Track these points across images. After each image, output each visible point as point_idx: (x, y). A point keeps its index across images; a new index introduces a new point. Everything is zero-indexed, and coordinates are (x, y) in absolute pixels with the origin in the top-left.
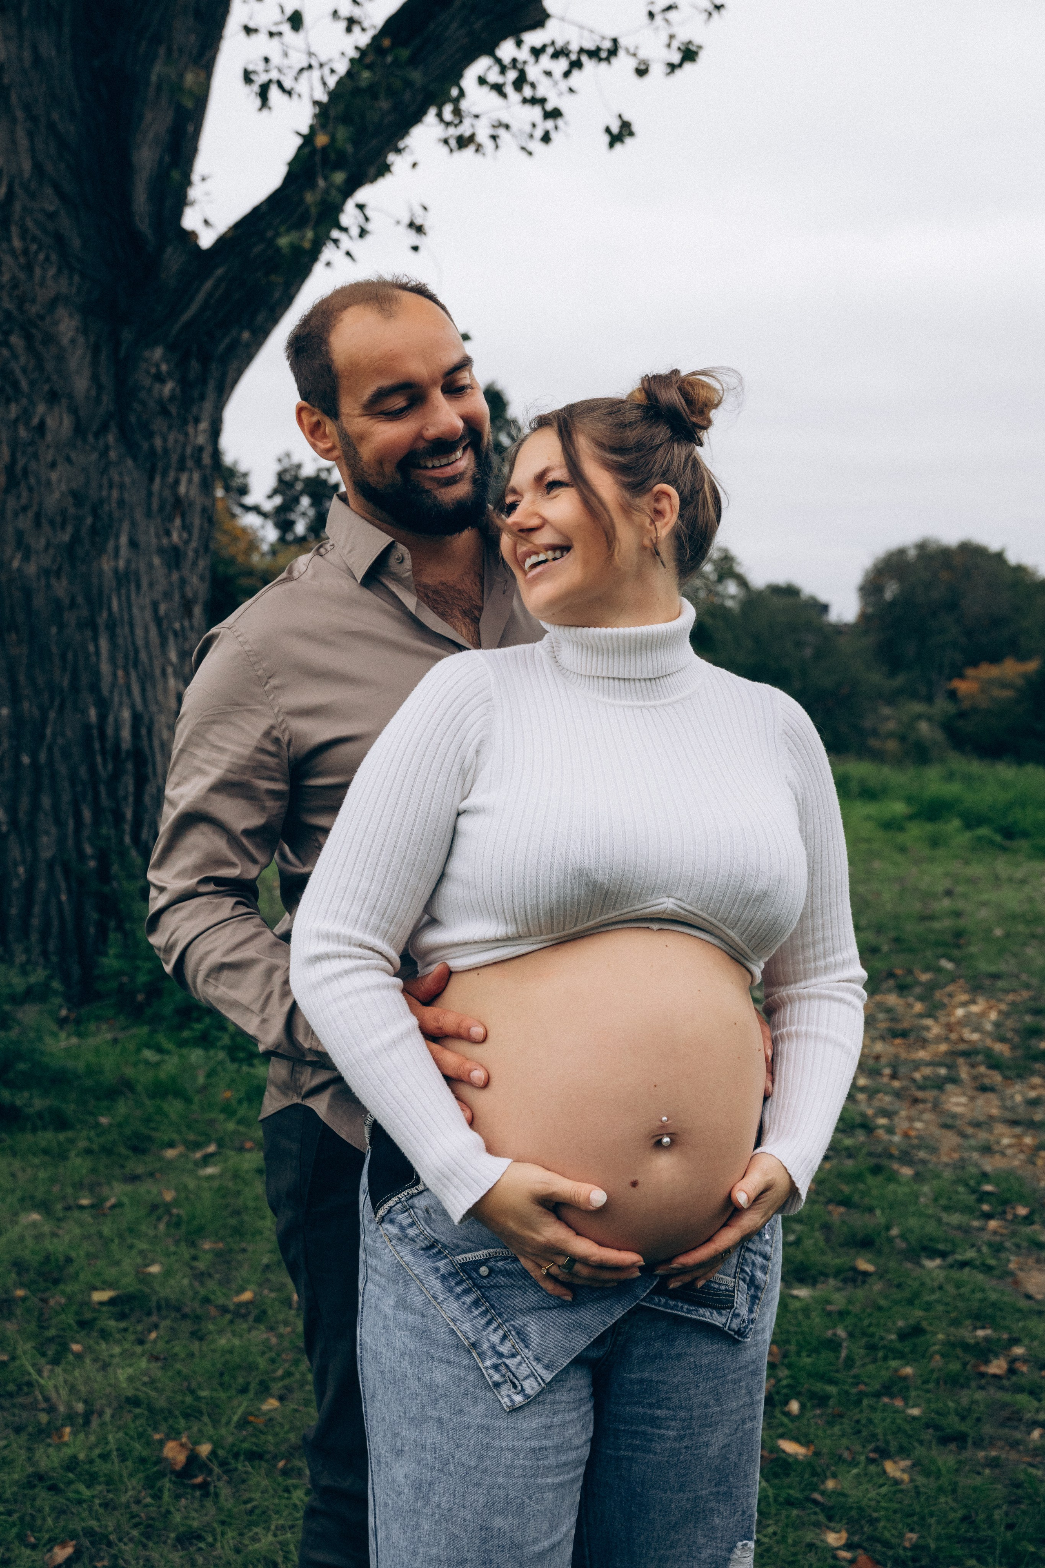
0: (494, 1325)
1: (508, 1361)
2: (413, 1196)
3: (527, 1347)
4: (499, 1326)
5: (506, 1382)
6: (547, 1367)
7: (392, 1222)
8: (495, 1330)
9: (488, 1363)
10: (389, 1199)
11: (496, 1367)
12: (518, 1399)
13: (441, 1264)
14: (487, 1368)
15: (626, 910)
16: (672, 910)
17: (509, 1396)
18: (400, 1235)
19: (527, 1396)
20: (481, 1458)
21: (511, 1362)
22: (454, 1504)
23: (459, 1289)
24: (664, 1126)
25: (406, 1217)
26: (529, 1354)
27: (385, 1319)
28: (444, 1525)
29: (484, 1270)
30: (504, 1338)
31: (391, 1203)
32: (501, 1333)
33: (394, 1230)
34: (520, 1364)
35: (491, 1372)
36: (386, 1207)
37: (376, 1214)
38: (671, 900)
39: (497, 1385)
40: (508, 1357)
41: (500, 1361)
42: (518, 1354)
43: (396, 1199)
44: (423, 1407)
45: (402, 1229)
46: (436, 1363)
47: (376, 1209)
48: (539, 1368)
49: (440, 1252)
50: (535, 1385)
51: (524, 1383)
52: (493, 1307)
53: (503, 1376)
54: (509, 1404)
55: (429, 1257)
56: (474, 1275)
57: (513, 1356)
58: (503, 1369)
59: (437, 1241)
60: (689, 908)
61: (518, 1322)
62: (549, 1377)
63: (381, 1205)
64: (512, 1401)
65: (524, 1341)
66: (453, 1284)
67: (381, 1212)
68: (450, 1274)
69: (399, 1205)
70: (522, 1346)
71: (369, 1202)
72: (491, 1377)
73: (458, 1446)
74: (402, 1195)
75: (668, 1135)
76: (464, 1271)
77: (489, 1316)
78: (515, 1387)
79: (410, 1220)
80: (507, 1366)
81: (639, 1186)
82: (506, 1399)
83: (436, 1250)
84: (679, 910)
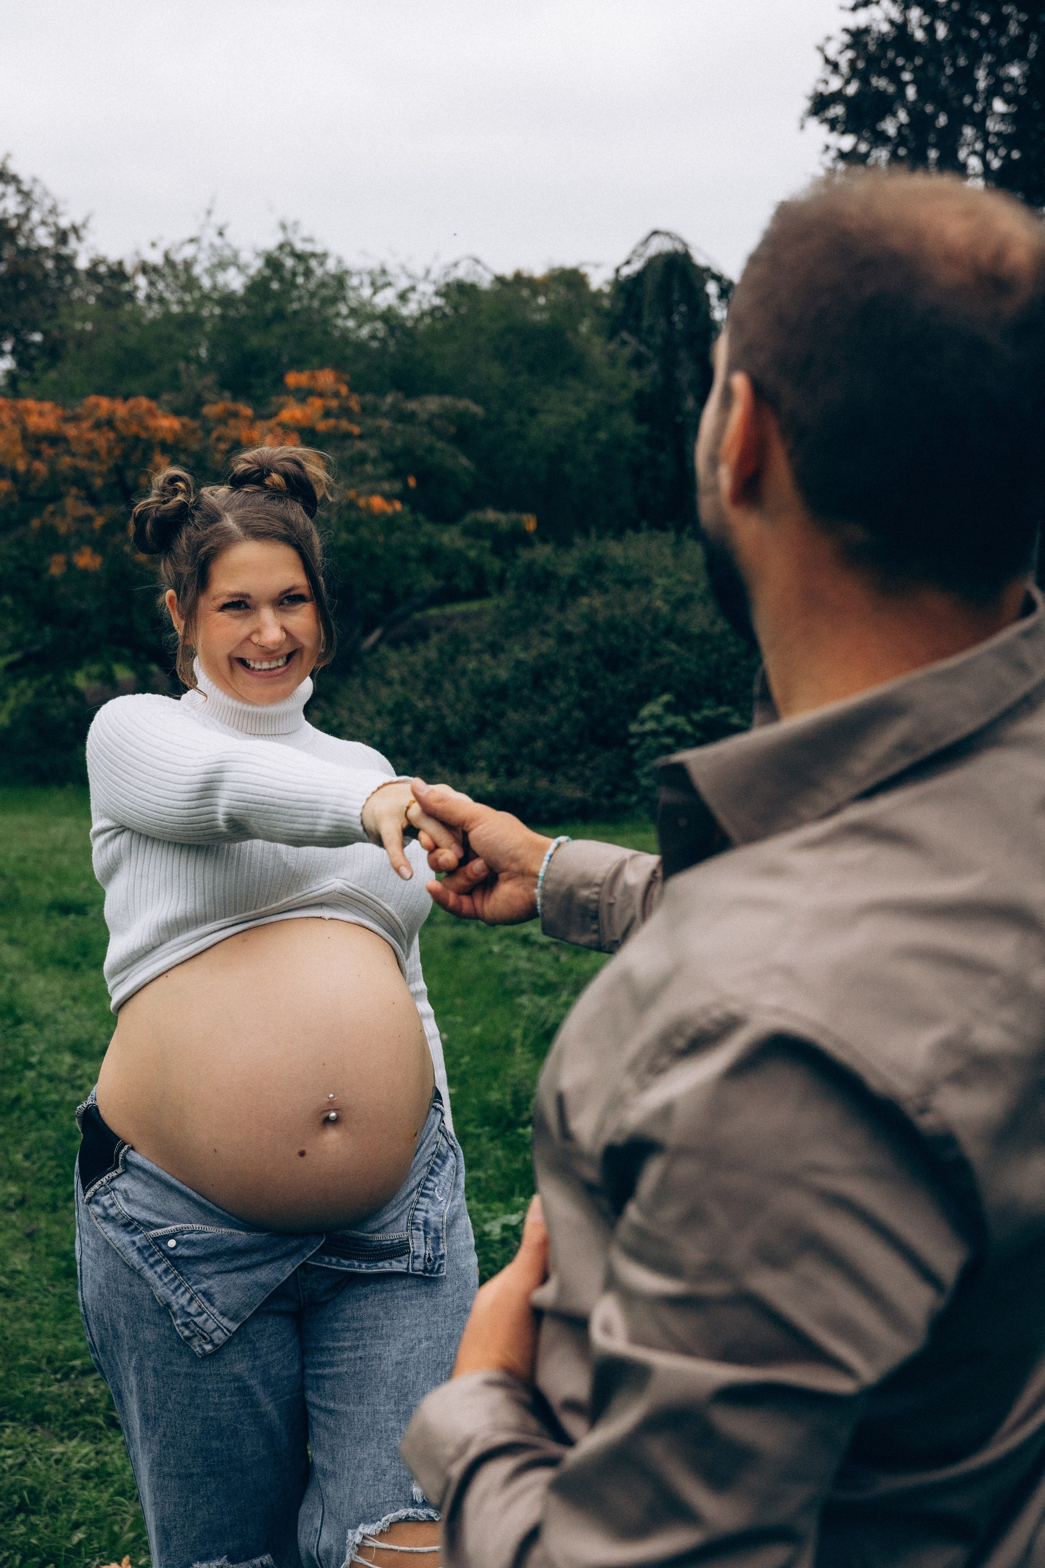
0: (183, 1289)
1: (196, 1319)
2: (113, 1179)
3: (212, 1305)
4: (186, 1291)
5: (195, 1336)
6: (231, 1319)
7: (97, 1203)
8: (183, 1293)
9: (179, 1322)
10: (94, 1183)
11: (186, 1325)
12: (208, 1347)
13: (137, 1238)
14: (178, 1325)
15: (305, 892)
16: (341, 888)
17: (200, 1346)
18: (103, 1214)
19: (215, 1345)
20: (192, 1398)
21: (199, 1320)
22: (177, 1433)
23: (152, 1260)
24: (331, 1102)
25: (108, 1200)
26: (215, 1311)
27: (100, 1288)
28: (171, 1449)
29: (172, 1243)
30: (191, 1299)
31: (96, 1186)
32: (188, 1296)
33: (98, 1210)
34: (207, 1320)
35: (182, 1328)
36: (92, 1189)
37: (85, 1195)
38: (338, 880)
39: (188, 1339)
40: (195, 1316)
41: (189, 1320)
42: (204, 1312)
43: (99, 1183)
44: (141, 1359)
45: (105, 1208)
46: (145, 1325)
47: (85, 1191)
48: (225, 1322)
49: (136, 1229)
50: (222, 1335)
51: (212, 1335)
52: (182, 1274)
53: (192, 1331)
54: (200, 1352)
55: (128, 1232)
56: (163, 1246)
57: (200, 1314)
58: (192, 1326)
59: (133, 1219)
60: (354, 886)
61: (203, 1286)
62: (234, 1327)
63: (89, 1188)
64: (203, 1349)
65: (209, 1300)
66: (146, 1255)
67: (89, 1195)
68: (145, 1247)
69: (102, 1188)
70: (207, 1304)
71: (80, 1185)
72: (183, 1333)
73: (172, 1389)
74: (104, 1180)
75: (335, 1110)
76: (156, 1244)
77: (177, 1282)
78: (205, 1338)
79: (111, 1202)
80: (195, 1323)
81: (307, 1157)
82: (198, 1349)
83: (132, 1227)
84: (347, 888)
